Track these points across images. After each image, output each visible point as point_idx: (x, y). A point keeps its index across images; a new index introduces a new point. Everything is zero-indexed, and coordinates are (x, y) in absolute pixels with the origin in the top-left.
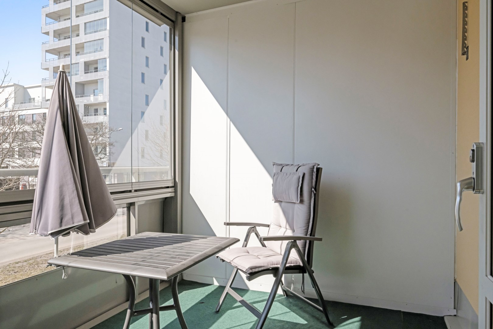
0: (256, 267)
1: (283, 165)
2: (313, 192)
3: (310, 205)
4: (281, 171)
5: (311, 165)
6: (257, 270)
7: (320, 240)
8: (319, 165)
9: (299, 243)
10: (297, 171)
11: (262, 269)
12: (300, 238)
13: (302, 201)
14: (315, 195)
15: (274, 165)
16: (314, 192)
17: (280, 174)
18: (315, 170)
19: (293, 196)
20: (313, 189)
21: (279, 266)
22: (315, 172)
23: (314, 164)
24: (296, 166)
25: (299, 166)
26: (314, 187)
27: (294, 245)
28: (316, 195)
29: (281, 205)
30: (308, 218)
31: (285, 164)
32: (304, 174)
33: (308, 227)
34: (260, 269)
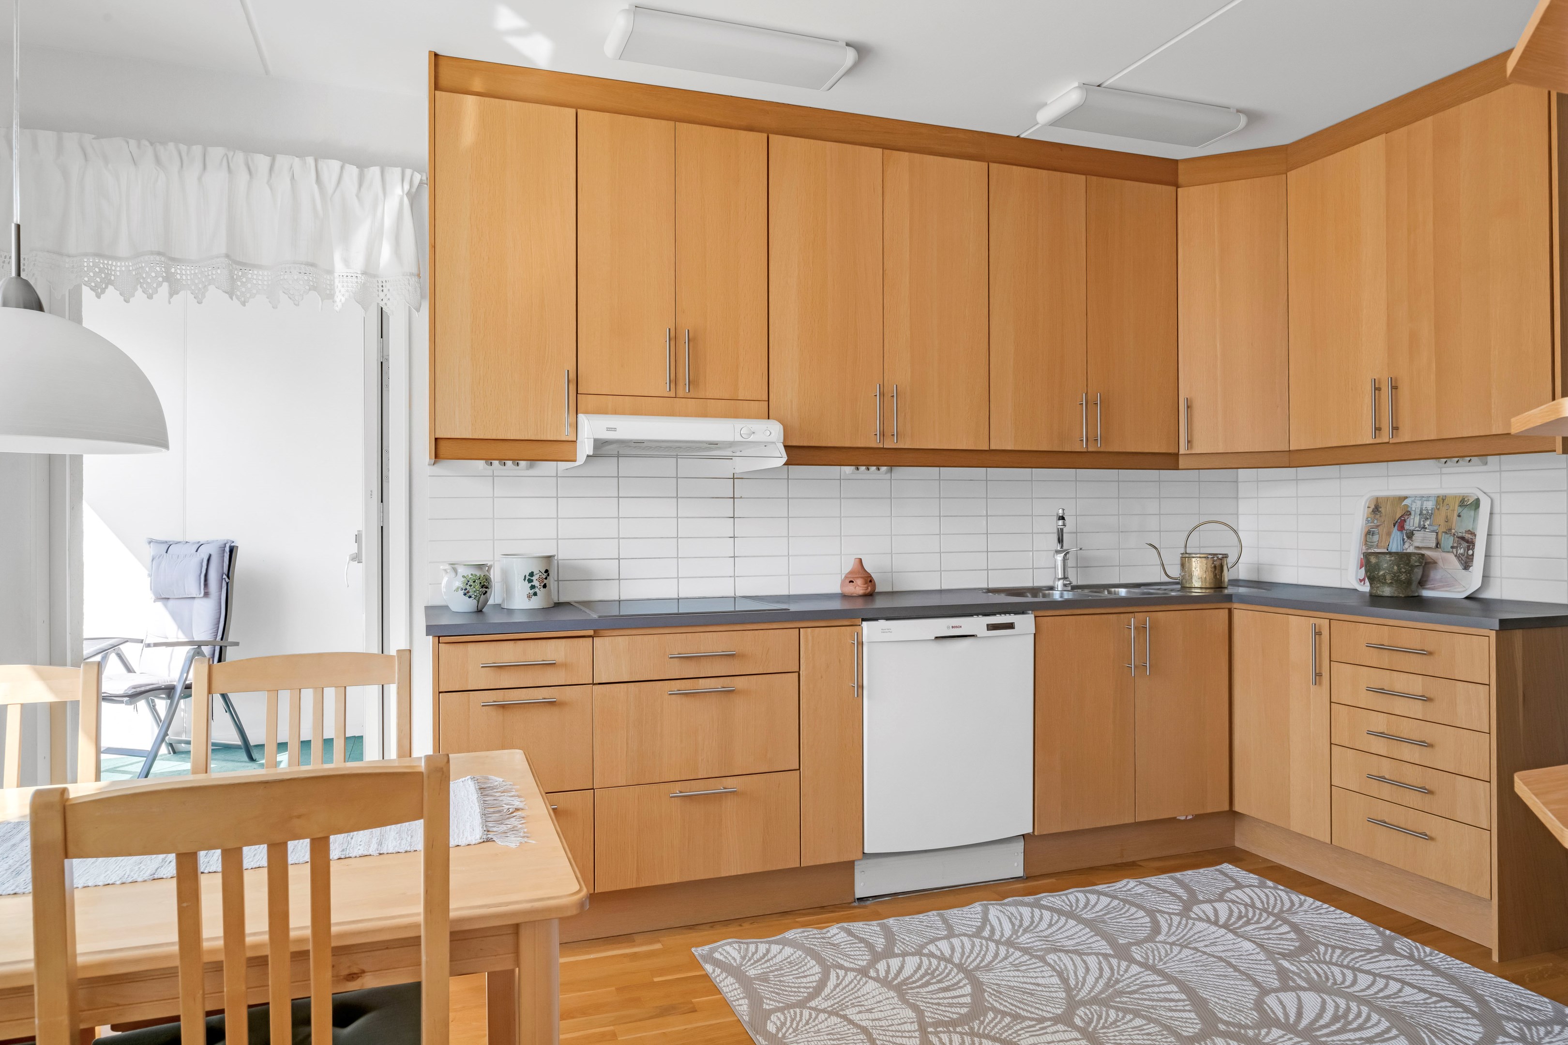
0: (141, 686)
1: (170, 543)
2: (224, 580)
3: (220, 599)
4: (167, 552)
5: (221, 543)
6: (143, 689)
7: (236, 644)
8: (233, 542)
9: (206, 650)
10: (197, 551)
11: (151, 687)
12: (206, 643)
13: (206, 594)
14: (227, 584)
15: (150, 543)
16: (227, 579)
17: (165, 557)
18: (227, 549)
19: (193, 587)
20: (224, 576)
21: (175, 683)
22: (227, 553)
23: (226, 542)
24: (194, 543)
25: (200, 544)
26: (226, 573)
27: (198, 653)
28: (229, 584)
29: (166, 606)
30: (218, 616)
31: (174, 541)
32: (210, 556)
33: (218, 630)
34: (148, 688)
